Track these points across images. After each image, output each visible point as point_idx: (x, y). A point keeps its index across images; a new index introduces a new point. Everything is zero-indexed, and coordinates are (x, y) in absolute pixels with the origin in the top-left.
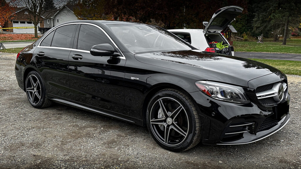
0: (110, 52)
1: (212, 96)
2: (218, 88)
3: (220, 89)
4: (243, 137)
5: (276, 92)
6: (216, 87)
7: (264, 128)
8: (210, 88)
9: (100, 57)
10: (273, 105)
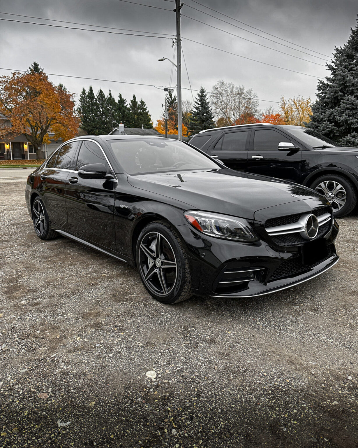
0: (100, 173)
1: (204, 230)
2: (213, 221)
3: (215, 222)
4: (249, 288)
5: (304, 227)
6: (211, 220)
7: (282, 276)
8: (203, 220)
9: (89, 179)
10: (298, 244)
